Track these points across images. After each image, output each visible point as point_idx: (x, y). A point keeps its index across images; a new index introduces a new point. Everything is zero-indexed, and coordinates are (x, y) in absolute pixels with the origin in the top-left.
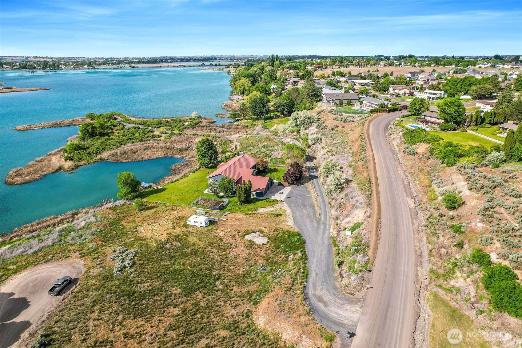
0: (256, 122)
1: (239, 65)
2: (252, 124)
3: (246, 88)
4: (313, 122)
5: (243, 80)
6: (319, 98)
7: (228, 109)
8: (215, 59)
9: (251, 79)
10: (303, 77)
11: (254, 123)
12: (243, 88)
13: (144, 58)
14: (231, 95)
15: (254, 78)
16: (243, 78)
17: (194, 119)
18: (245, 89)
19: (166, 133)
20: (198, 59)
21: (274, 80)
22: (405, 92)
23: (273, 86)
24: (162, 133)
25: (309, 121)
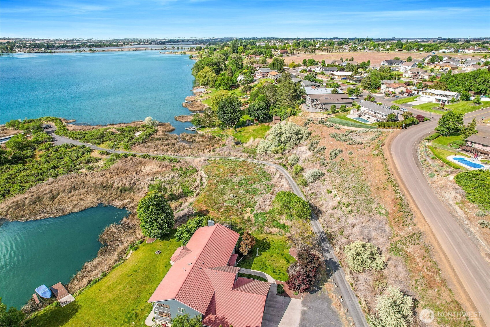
0: (226, 130)
1: (201, 49)
2: (221, 134)
3: (210, 79)
4: (302, 138)
5: (207, 69)
6: (302, 99)
7: (190, 108)
8: (178, 41)
9: (215, 67)
10: (273, 67)
11: (223, 133)
12: (206, 79)
13: (107, 41)
14: (194, 87)
15: (218, 66)
16: (206, 67)
17: (148, 127)
18: (208, 80)
19: (109, 154)
20: (161, 41)
21: (239, 68)
22: (402, 91)
23: (240, 78)
24: (102, 153)
25: (297, 137)
